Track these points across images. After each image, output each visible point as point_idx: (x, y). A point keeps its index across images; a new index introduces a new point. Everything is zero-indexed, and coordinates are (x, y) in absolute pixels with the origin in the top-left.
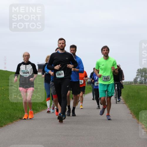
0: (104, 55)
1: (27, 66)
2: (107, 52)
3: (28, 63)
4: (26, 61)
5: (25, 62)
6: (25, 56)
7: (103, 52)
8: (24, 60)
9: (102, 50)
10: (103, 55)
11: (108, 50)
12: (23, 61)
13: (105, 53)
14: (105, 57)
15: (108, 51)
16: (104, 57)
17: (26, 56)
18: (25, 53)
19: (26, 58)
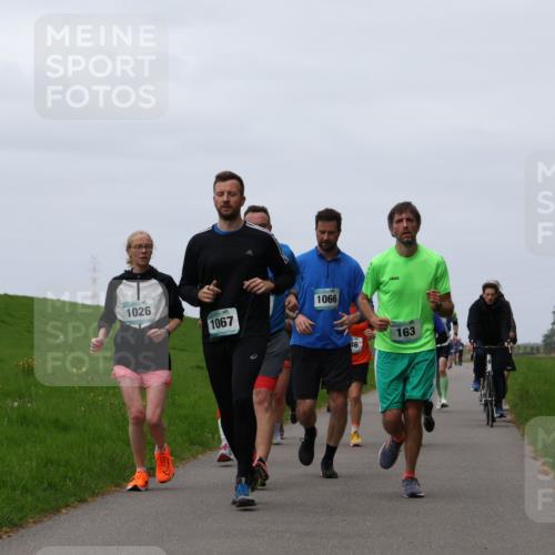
0: (400, 240)
1: (142, 285)
2: (410, 229)
3: (148, 273)
4: (138, 265)
5: (136, 271)
6: (135, 247)
7: (395, 225)
8: (130, 262)
9: (391, 217)
10: (395, 239)
11: (415, 218)
12: (128, 268)
13: (401, 230)
14: (403, 248)
15: (414, 224)
16: (398, 247)
17: (140, 246)
18: (133, 235)
19: (142, 256)
